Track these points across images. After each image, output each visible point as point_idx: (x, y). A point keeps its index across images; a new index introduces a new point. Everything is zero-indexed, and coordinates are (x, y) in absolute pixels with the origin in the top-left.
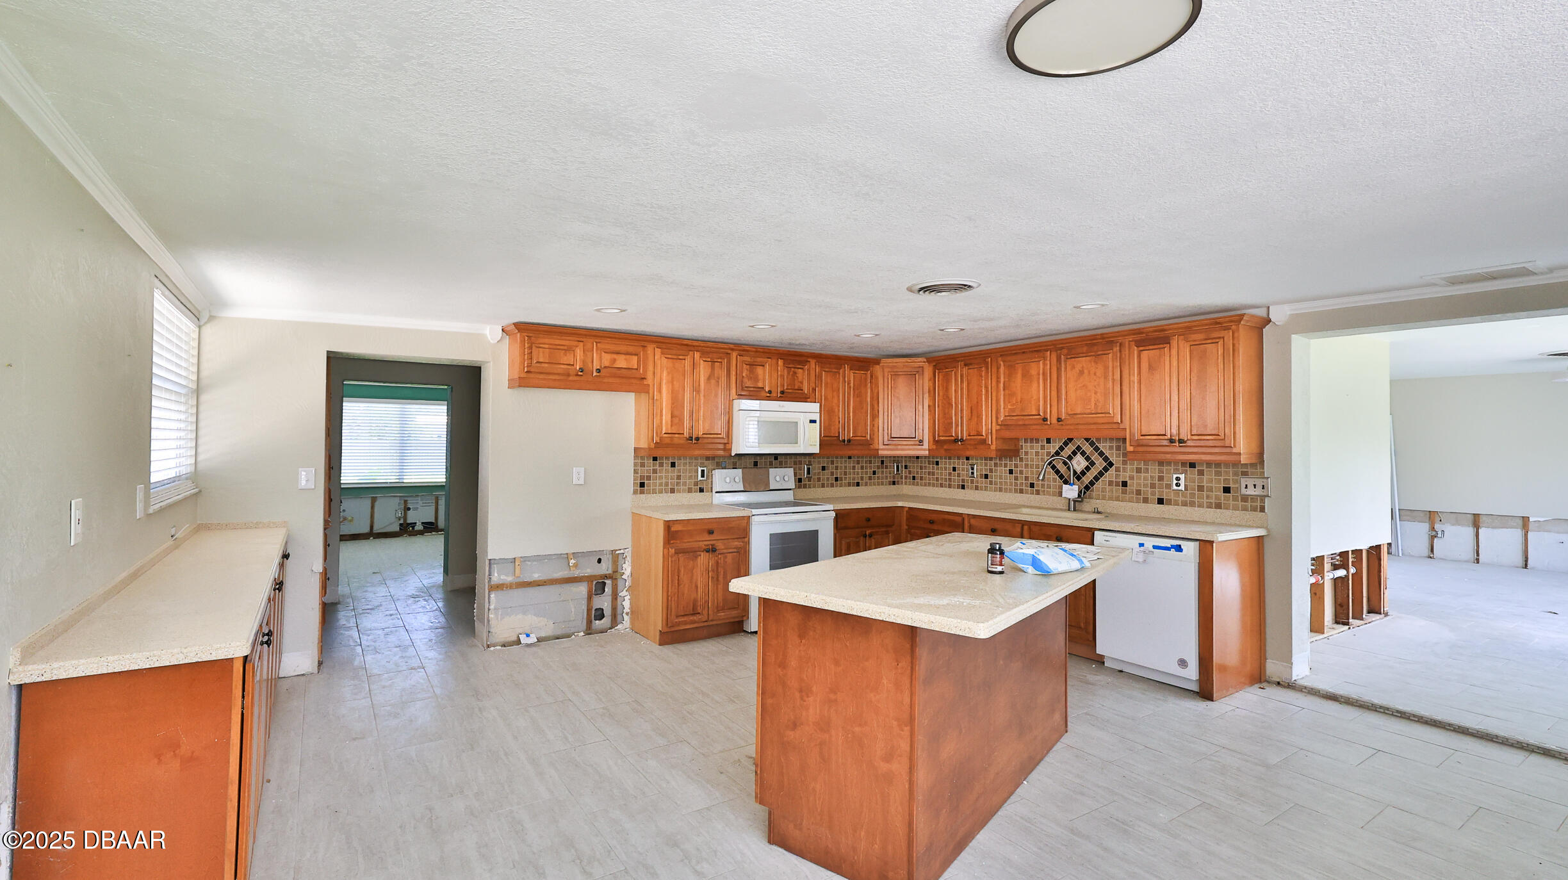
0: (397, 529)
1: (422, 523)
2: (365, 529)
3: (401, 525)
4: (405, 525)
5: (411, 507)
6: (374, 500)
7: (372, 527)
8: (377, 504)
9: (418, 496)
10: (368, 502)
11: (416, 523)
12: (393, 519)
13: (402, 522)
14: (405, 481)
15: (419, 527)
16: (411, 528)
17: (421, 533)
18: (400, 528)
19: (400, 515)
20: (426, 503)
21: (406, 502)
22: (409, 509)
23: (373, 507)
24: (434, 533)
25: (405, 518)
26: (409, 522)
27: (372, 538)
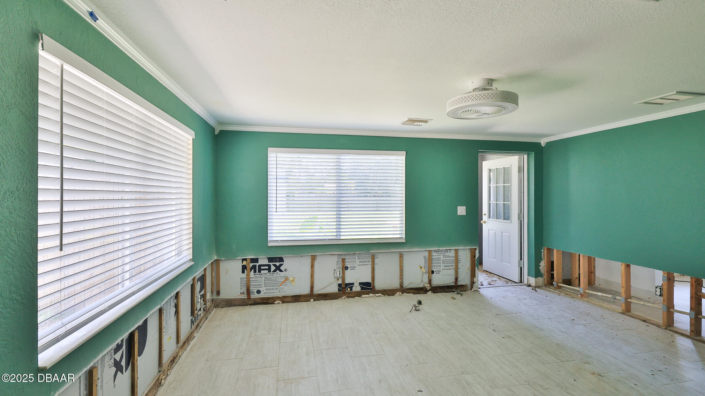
0: (334, 289)
1: (360, 283)
2: (306, 291)
3: (340, 285)
4: (343, 286)
5: (349, 266)
6: (313, 258)
7: (312, 288)
8: (316, 263)
9: (356, 254)
10: (308, 261)
11: (353, 284)
12: (333, 280)
13: (340, 282)
14: (342, 238)
15: (357, 288)
16: (349, 289)
17: (358, 294)
18: (339, 290)
19: (338, 275)
20: (363, 262)
21: (343, 260)
22: (347, 268)
23: (312, 266)
24: (371, 295)
25: (343, 280)
26: (347, 281)
27: (312, 300)
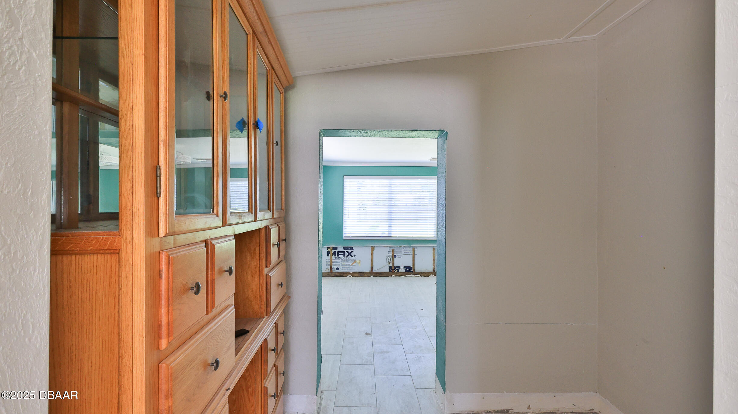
0: (387, 270)
1: (404, 267)
2: (368, 270)
3: (390, 267)
4: (393, 268)
5: (397, 255)
6: (373, 248)
7: (372, 268)
8: (375, 252)
9: (401, 247)
10: (370, 250)
11: (400, 267)
12: (385, 263)
13: (391, 265)
14: (392, 235)
15: (402, 270)
16: (397, 271)
17: (403, 275)
18: (390, 271)
19: (389, 261)
20: (407, 252)
21: (393, 251)
22: (395, 256)
23: (372, 254)
24: (412, 275)
25: (393, 264)
26: (395, 265)
27: (372, 276)
